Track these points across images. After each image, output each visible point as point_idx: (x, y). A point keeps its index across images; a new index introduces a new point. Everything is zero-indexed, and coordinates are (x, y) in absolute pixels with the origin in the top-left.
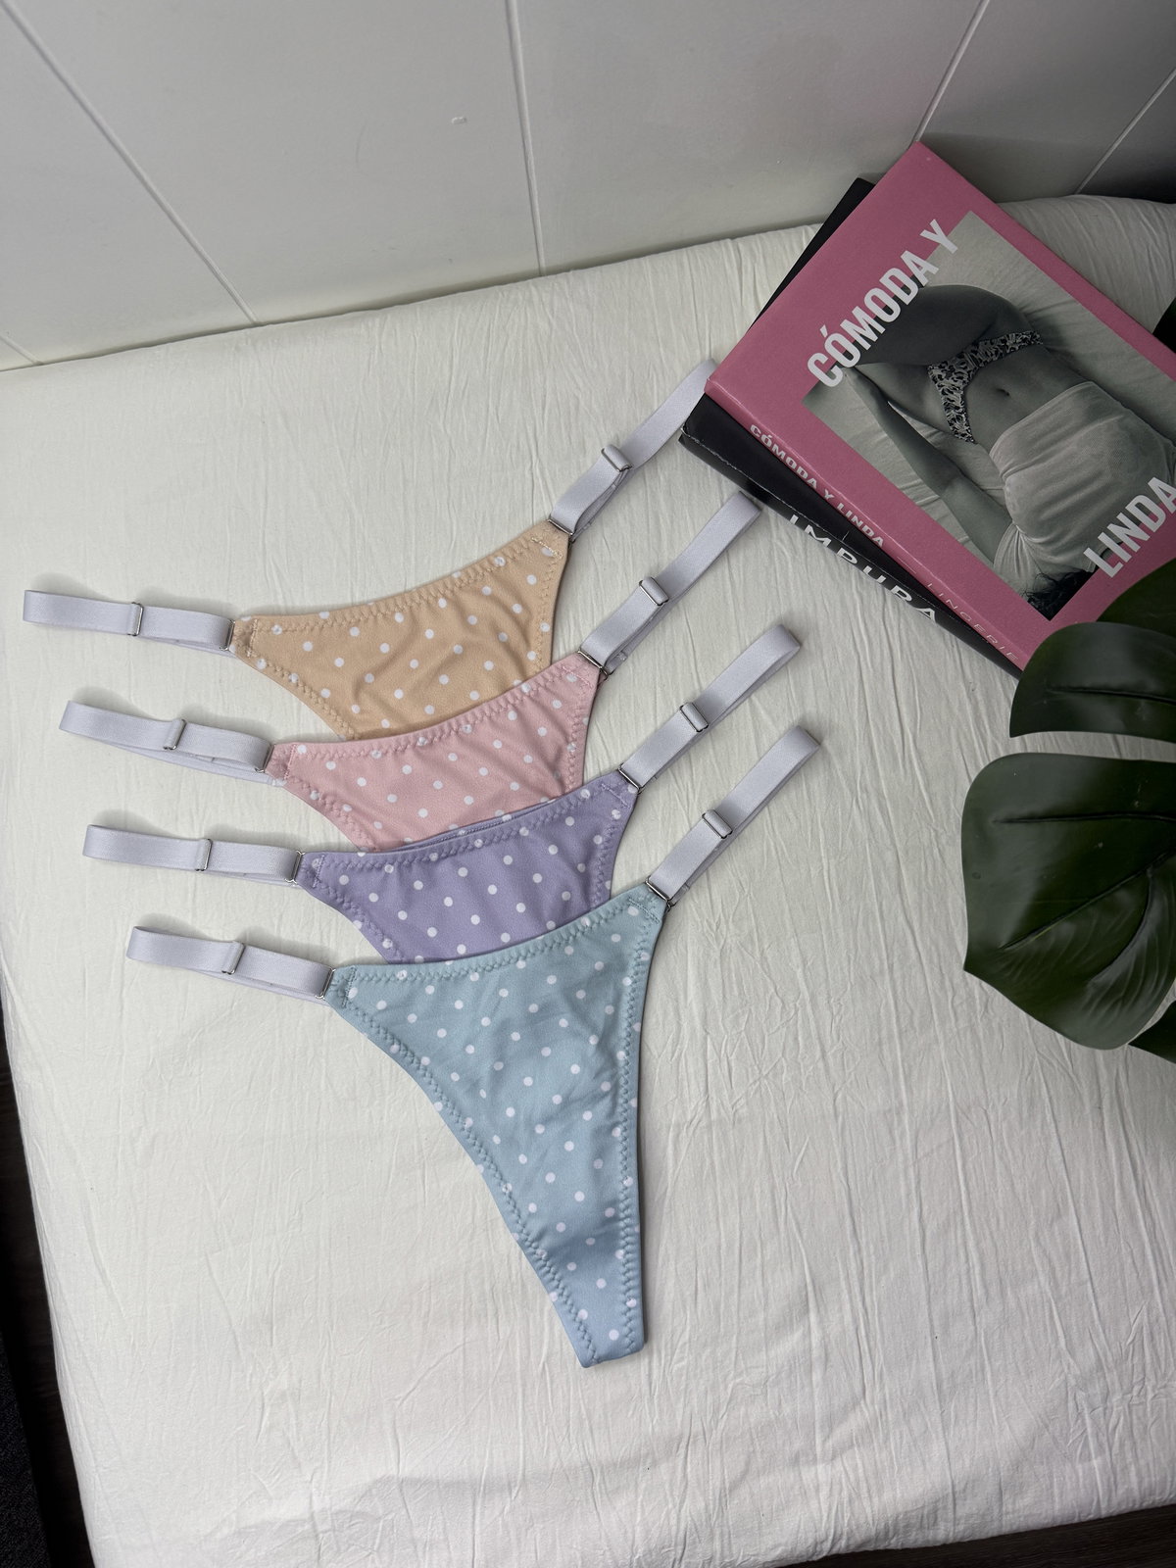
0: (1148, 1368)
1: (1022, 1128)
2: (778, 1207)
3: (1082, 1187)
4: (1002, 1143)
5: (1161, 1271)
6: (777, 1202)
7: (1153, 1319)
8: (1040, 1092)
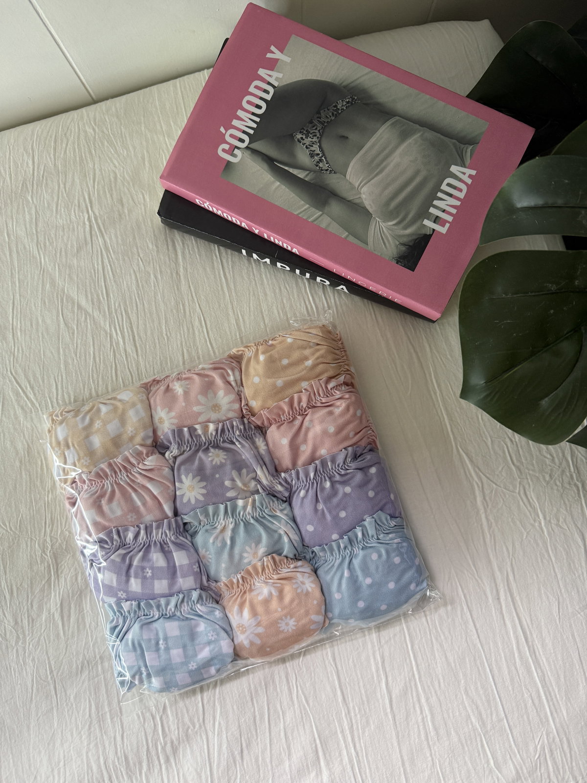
0: (552, 774)
1: (448, 618)
2: (291, 687)
3: (493, 654)
4: (436, 629)
5: (552, 707)
6: (291, 684)
7: (551, 740)
8: (457, 592)
